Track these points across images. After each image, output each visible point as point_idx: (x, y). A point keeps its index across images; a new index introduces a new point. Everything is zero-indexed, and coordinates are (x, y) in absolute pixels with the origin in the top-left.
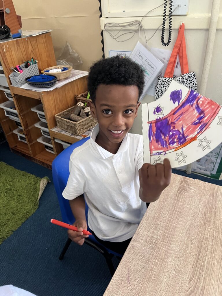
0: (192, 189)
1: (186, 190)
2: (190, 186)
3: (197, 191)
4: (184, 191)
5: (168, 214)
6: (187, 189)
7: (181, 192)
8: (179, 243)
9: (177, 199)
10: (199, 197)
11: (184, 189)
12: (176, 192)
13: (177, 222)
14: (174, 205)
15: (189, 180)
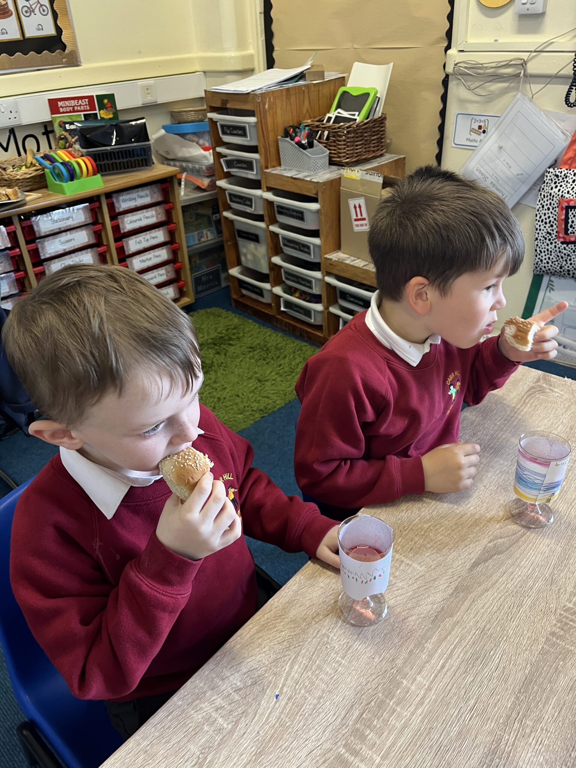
0: (556, 392)
1: (544, 392)
2: (554, 387)
3: (566, 396)
4: (539, 394)
5: (500, 420)
6: (547, 390)
7: (532, 394)
8: (511, 456)
9: (522, 402)
10: (567, 405)
11: (542, 391)
12: (523, 393)
13: (515, 432)
14: (515, 410)
15: (553, 378)
